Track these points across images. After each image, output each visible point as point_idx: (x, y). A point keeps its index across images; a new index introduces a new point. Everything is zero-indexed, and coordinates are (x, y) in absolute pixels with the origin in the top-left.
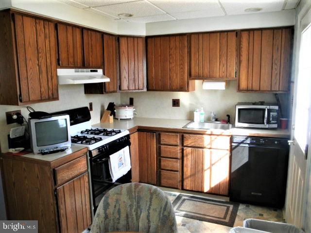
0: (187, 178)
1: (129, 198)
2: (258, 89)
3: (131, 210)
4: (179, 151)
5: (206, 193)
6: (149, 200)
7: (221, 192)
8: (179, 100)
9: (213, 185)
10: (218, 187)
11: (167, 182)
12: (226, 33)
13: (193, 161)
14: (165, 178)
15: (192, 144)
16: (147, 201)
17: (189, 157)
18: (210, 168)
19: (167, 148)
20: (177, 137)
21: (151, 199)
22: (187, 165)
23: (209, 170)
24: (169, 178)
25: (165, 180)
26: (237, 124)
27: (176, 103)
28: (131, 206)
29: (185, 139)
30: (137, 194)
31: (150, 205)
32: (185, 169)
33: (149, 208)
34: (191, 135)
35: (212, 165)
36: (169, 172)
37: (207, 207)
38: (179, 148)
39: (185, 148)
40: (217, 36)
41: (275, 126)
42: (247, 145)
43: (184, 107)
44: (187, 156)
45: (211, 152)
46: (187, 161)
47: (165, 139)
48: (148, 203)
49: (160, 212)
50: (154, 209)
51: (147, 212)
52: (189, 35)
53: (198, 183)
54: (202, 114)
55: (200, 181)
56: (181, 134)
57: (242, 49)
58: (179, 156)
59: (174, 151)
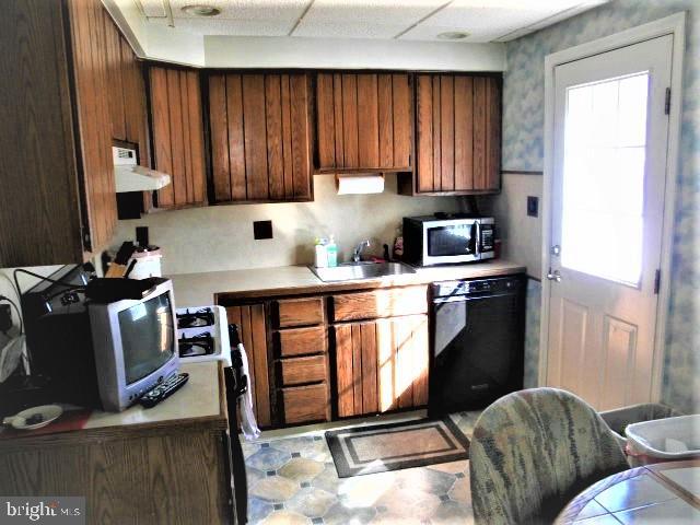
0: (345, 391)
1: (530, 425)
2: (452, 188)
3: (538, 448)
4: (324, 336)
5: (388, 412)
6: (564, 416)
7: (417, 401)
8: (270, 222)
9: (399, 393)
10: (411, 392)
11: (299, 413)
12: (389, 76)
13: (356, 352)
14: (293, 405)
15: (353, 315)
16: (562, 420)
17: (348, 343)
18: (392, 359)
19: (295, 333)
20: (320, 305)
21: (567, 411)
22: (344, 362)
23: (389, 364)
24: (305, 403)
25: (295, 410)
26: (427, 259)
27: (263, 230)
28: (537, 440)
29: (336, 306)
30: (539, 413)
31: (571, 423)
32: (340, 372)
33: (571, 431)
34: (348, 295)
35: (396, 351)
36: (303, 388)
37: (405, 440)
38: (322, 329)
39: (336, 326)
40: (372, 80)
41: (490, 255)
42: (463, 298)
43: (282, 237)
44: (342, 342)
45: (392, 323)
46: (343, 354)
47: (288, 313)
48: (566, 422)
49: (593, 431)
50: (580, 430)
51: (569, 441)
52: (313, 74)
53: (369, 396)
54: (331, 249)
55: (373, 390)
56: (326, 296)
57: (421, 110)
58: (324, 346)
59: (313, 337)
